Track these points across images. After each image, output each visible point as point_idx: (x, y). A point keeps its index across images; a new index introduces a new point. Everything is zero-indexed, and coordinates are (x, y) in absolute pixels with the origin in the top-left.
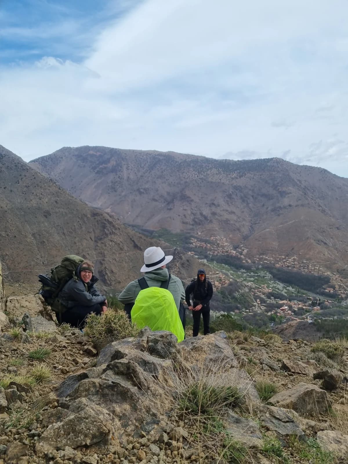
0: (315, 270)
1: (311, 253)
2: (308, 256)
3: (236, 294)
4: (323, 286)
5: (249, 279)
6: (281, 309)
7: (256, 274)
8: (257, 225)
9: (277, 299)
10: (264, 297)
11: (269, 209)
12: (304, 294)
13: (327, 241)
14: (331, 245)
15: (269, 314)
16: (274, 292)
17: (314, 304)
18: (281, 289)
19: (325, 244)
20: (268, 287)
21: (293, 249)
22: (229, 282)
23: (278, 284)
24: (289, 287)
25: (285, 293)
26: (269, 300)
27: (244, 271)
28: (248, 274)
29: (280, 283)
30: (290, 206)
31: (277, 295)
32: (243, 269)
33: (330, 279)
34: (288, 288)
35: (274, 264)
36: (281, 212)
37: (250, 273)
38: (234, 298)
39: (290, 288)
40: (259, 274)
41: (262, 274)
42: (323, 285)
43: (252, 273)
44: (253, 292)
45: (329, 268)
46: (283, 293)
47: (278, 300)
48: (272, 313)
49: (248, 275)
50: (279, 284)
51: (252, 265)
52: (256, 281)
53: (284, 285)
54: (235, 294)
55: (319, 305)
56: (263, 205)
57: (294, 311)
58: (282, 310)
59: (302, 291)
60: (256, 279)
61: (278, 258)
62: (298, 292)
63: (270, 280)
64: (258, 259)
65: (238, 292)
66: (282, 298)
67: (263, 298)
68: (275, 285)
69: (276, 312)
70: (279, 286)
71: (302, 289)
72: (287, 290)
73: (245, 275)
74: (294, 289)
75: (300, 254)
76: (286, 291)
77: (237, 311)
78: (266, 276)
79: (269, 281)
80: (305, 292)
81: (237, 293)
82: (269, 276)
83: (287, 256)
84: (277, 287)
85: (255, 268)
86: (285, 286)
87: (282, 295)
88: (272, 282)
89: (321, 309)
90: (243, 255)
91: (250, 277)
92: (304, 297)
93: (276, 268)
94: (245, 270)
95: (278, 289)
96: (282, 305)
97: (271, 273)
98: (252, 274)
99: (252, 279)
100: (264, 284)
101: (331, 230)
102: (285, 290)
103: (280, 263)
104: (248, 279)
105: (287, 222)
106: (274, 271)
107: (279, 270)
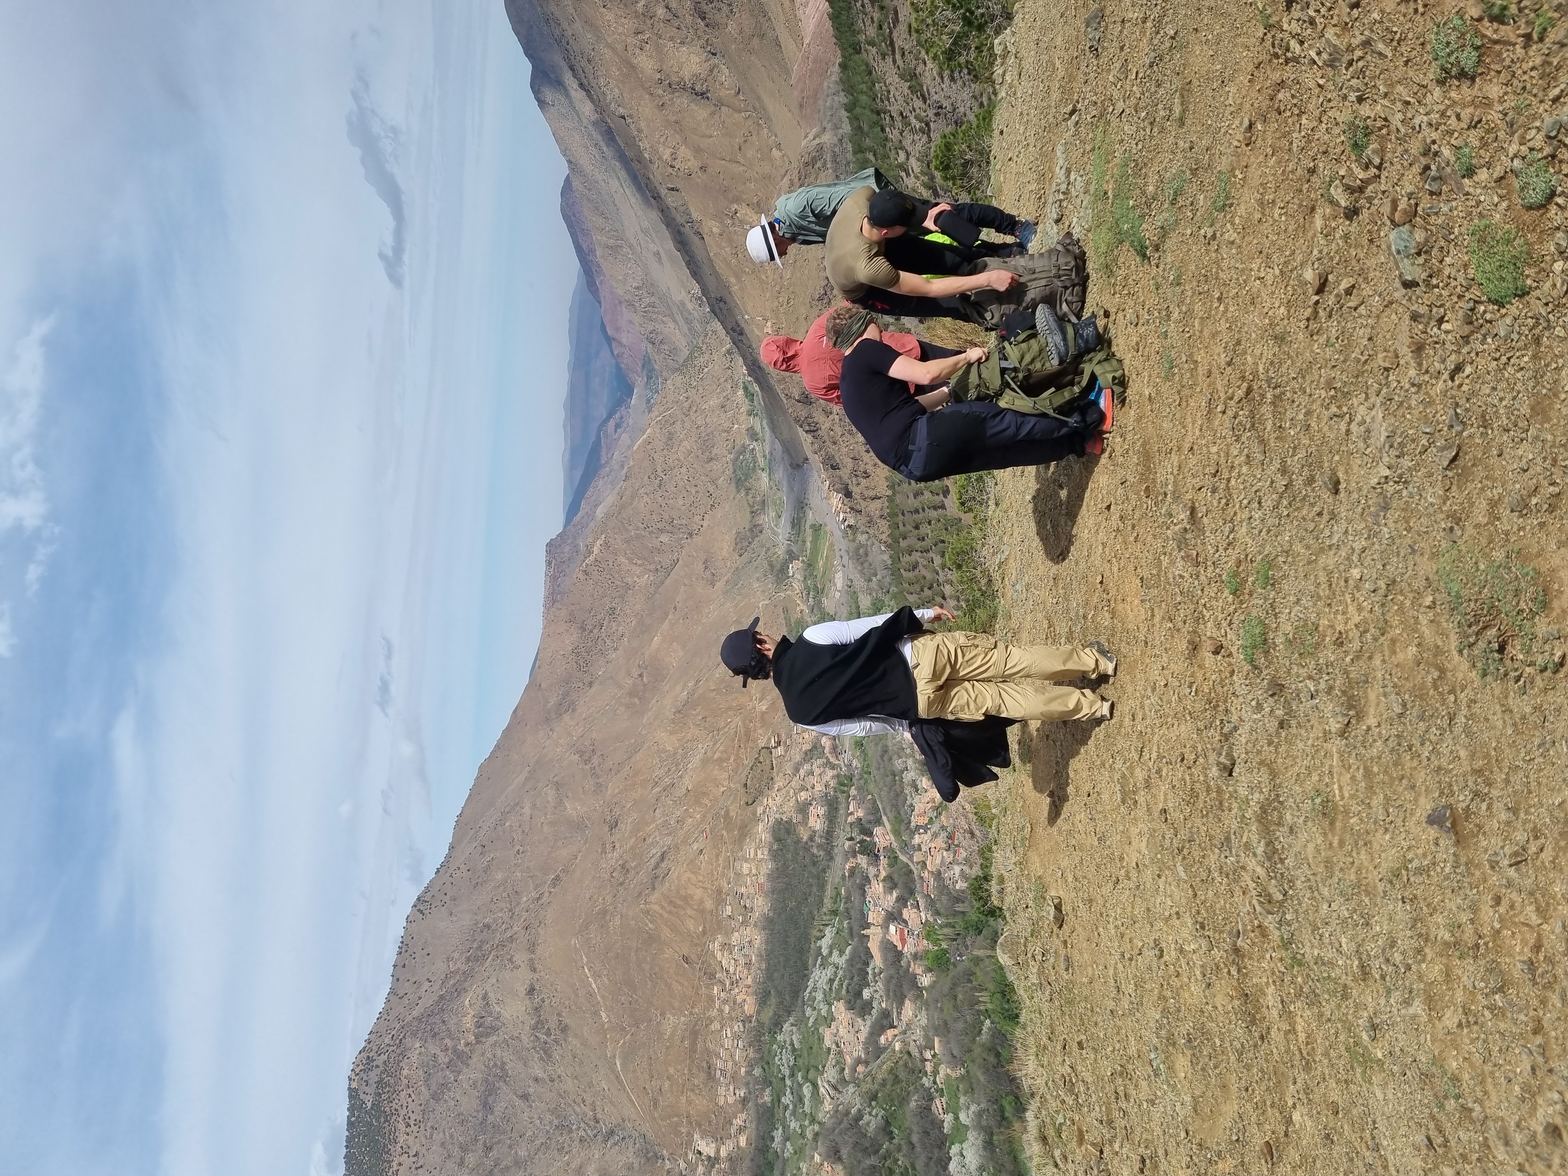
0: (754, 871)
1: (698, 893)
2: (709, 904)
3: (868, 1124)
4: (805, 838)
5: (807, 1102)
6: (900, 948)
7: (788, 1082)
8: (599, 1116)
9: (870, 977)
10: (869, 1023)
11: (540, 1074)
12: (838, 894)
13: (656, 851)
14: (668, 840)
15: (926, 980)
16: (844, 992)
17: (869, 850)
18: (829, 972)
19: (663, 858)
20: (829, 1020)
21: (686, 959)
22: (826, 1164)
23: (815, 989)
24: (820, 948)
25: (841, 953)
26: (875, 1004)
27: (778, 1134)
28: (787, 1114)
29: (811, 984)
30: (531, 991)
31: (852, 979)
32: (772, 1139)
33: (779, 822)
34: (825, 952)
35: (746, 1020)
36: (553, 1024)
37: (786, 1107)
38: (886, 1129)
39: (824, 944)
40: (787, 1073)
41: (784, 1061)
42: (799, 841)
43: (783, 1100)
44: (854, 1070)
45: (744, 832)
46: (842, 961)
47: (870, 972)
48: (919, 971)
49: (794, 1113)
50: (816, 982)
51: (757, 1105)
52: (811, 1075)
53: (815, 965)
54: (873, 1126)
55: (870, 834)
56: (525, 1097)
57: (902, 901)
58: (903, 941)
59: (828, 903)
60: (806, 1079)
61: (721, 1011)
62: (835, 913)
63: (803, 1019)
64: (731, 1088)
65: (859, 1116)
66: (862, 958)
67: (872, 1027)
68: (819, 996)
69: (915, 956)
70: (823, 983)
71: (821, 902)
72: (831, 953)
73: (793, 1125)
74: (828, 930)
75: (704, 932)
76: (836, 953)
77: (939, 1104)
78: (792, 1044)
79: (807, 1025)
80: (829, 892)
81: (867, 1118)
82: (789, 1033)
83: (712, 976)
84: (827, 988)
85: (763, 1090)
86: (819, 962)
87: (851, 962)
88: (808, 1011)
89: (878, 822)
90: (718, 1151)
91: (801, 1100)
92: (847, 891)
93: (758, 1012)
94: (775, 1133)
95: (831, 981)
96: (889, 948)
97: (777, 1025)
98: (787, 1099)
99: (807, 1090)
100: (821, 1039)
101: (617, 846)
102: (835, 958)
103: (739, 999)
104: (807, 1109)
105: (591, 995)
106: (768, 1014)
107: (763, 1000)
